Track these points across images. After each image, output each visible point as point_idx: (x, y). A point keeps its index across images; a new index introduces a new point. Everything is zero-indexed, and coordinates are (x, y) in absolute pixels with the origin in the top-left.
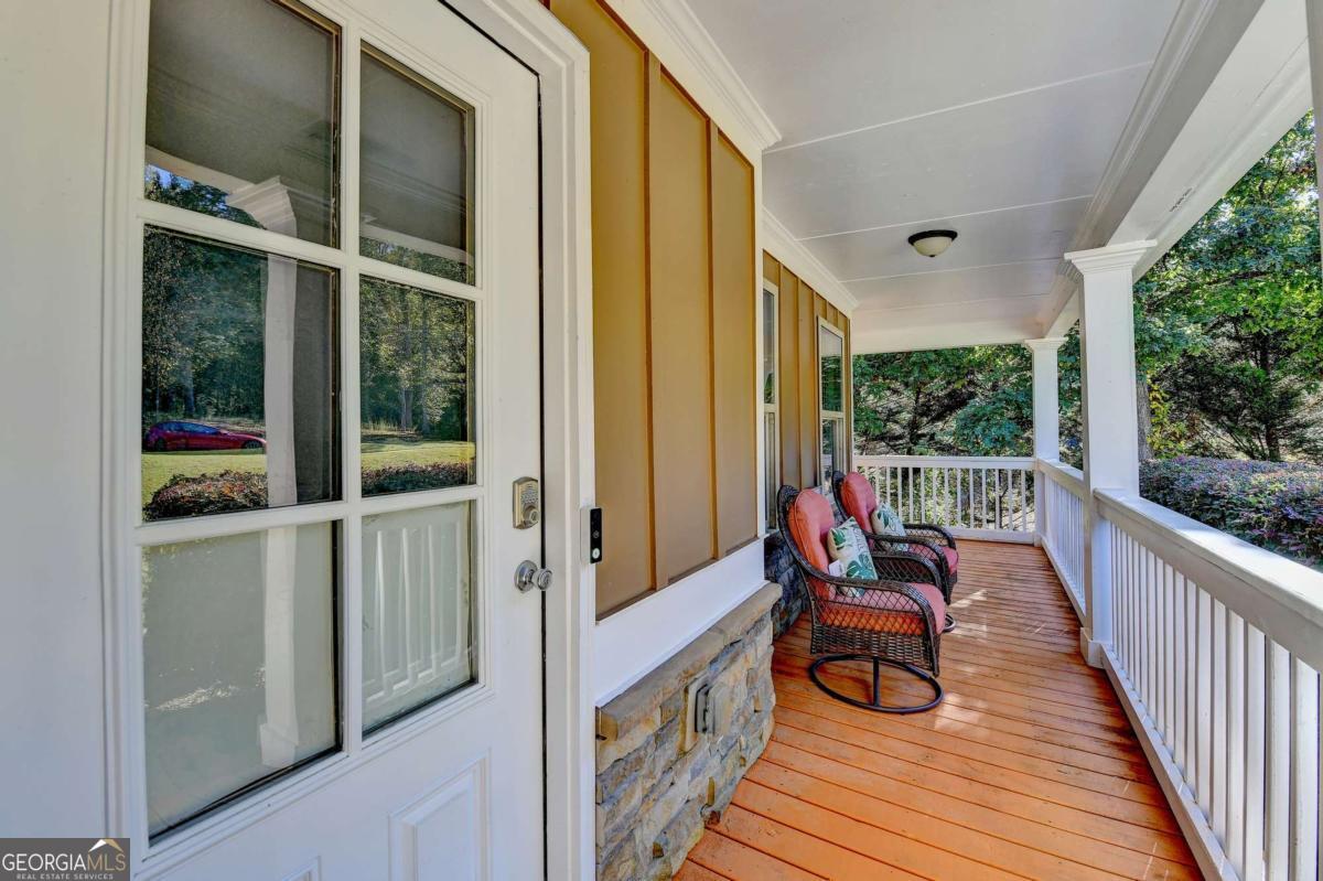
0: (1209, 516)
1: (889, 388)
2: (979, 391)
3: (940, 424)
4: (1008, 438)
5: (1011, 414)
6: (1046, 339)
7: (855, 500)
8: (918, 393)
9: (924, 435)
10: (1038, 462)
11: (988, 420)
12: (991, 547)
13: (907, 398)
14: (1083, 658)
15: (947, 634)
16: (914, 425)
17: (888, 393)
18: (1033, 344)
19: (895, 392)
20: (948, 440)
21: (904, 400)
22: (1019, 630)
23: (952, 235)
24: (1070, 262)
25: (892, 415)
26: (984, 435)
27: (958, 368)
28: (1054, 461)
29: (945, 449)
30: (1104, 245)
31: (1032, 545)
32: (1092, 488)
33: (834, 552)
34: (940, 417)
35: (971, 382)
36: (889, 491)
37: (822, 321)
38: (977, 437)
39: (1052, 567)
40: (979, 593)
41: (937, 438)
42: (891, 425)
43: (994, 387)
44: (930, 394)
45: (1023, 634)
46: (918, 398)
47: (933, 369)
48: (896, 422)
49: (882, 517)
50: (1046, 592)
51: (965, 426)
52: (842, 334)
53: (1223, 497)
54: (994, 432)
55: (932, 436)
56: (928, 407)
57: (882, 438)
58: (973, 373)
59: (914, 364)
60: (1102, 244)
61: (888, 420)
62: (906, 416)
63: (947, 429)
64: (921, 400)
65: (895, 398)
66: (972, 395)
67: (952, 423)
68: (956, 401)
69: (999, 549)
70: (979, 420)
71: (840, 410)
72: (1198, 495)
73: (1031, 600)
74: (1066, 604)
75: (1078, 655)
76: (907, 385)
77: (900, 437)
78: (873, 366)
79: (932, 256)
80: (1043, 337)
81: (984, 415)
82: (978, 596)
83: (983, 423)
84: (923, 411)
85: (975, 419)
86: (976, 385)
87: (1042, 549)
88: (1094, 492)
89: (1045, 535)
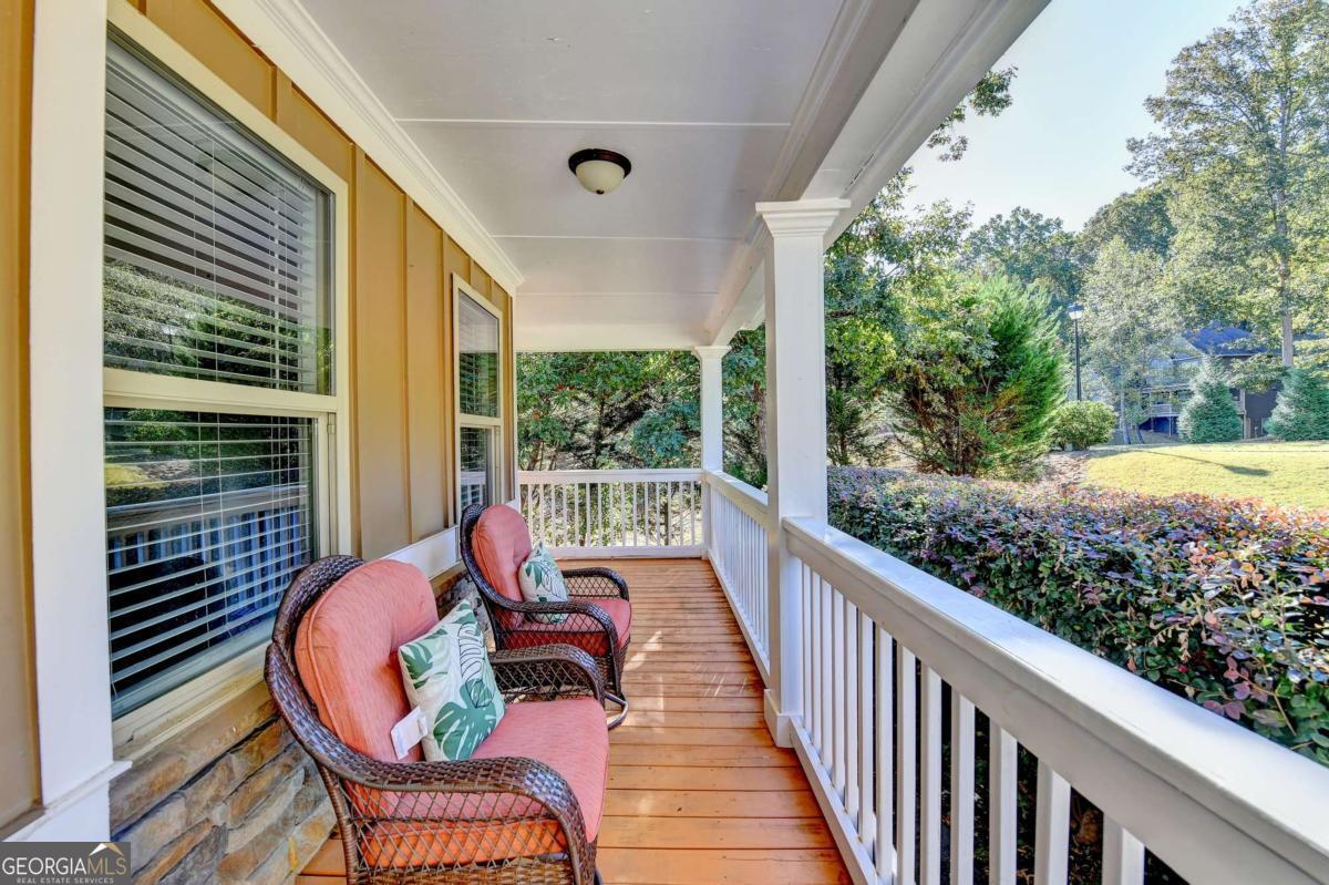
0: (861, 531)
1: (576, 399)
2: (652, 403)
3: (621, 434)
4: (677, 447)
5: (678, 425)
6: (712, 347)
7: (493, 552)
8: (603, 404)
9: (606, 445)
10: (705, 474)
11: (660, 430)
12: (663, 565)
13: (593, 410)
14: (769, 732)
15: (618, 730)
16: (599, 436)
17: (575, 404)
18: (701, 352)
19: (582, 402)
20: (627, 449)
21: (591, 411)
22: (697, 696)
23: (625, 164)
24: (760, 218)
25: (578, 426)
26: (658, 445)
27: (635, 379)
28: (719, 472)
29: (626, 460)
30: (797, 198)
31: (699, 558)
32: (781, 516)
33: (411, 692)
34: (620, 428)
35: (646, 395)
36: (577, 502)
37: (459, 283)
38: (651, 447)
39: (720, 586)
40: (653, 639)
41: (618, 448)
42: (578, 436)
43: (665, 400)
44: (612, 405)
45: (704, 704)
46: (602, 409)
47: (614, 379)
48: (583, 432)
49: (533, 574)
50: (717, 623)
51: (641, 437)
52: (499, 314)
53: (871, 510)
54: (665, 442)
55: (612, 448)
56: (611, 418)
57: (568, 448)
58: (648, 387)
59: (598, 373)
60: (795, 195)
61: (575, 430)
62: (591, 427)
63: (625, 440)
64: (605, 411)
65: (581, 408)
66: (647, 407)
67: (631, 433)
68: (635, 413)
69: (673, 568)
70: (654, 430)
71: (495, 415)
72: (848, 507)
73: (706, 639)
74: (738, 638)
75: (764, 729)
76: (592, 395)
77: (586, 448)
78: (560, 374)
79: (599, 192)
80: (709, 344)
81: (657, 425)
82: (653, 645)
83: (656, 433)
84: (607, 421)
85: (649, 429)
86: (650, 398)
87: (708, 562)
88: (783, 521)
89: (711, 547)
